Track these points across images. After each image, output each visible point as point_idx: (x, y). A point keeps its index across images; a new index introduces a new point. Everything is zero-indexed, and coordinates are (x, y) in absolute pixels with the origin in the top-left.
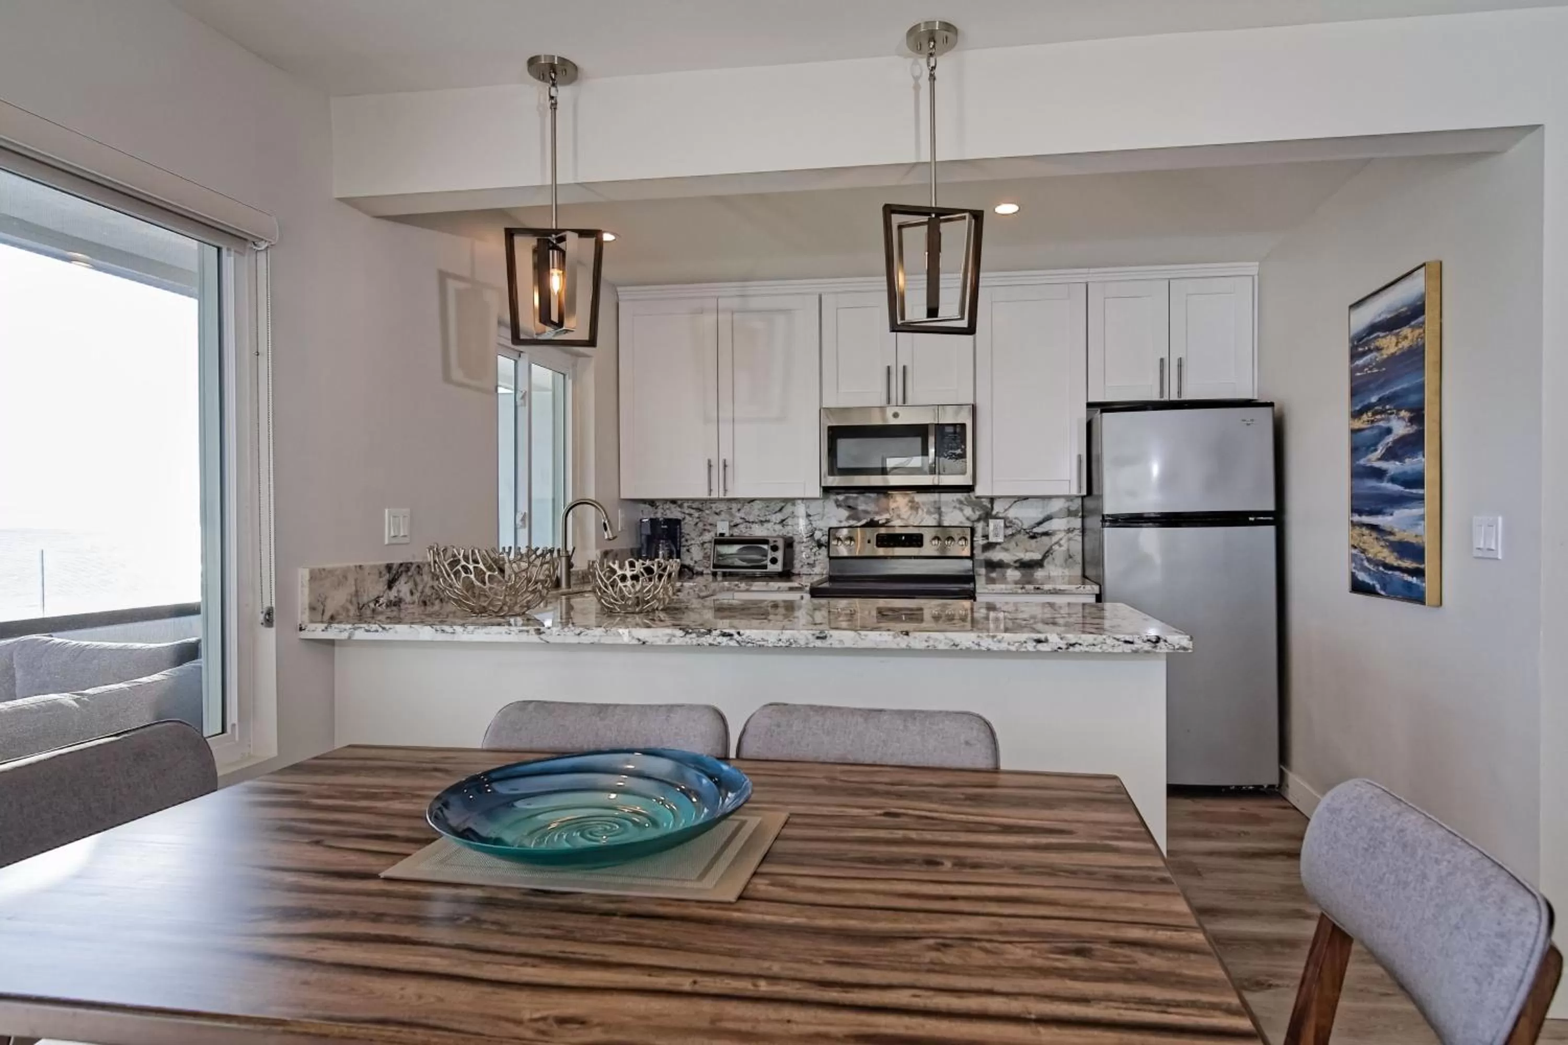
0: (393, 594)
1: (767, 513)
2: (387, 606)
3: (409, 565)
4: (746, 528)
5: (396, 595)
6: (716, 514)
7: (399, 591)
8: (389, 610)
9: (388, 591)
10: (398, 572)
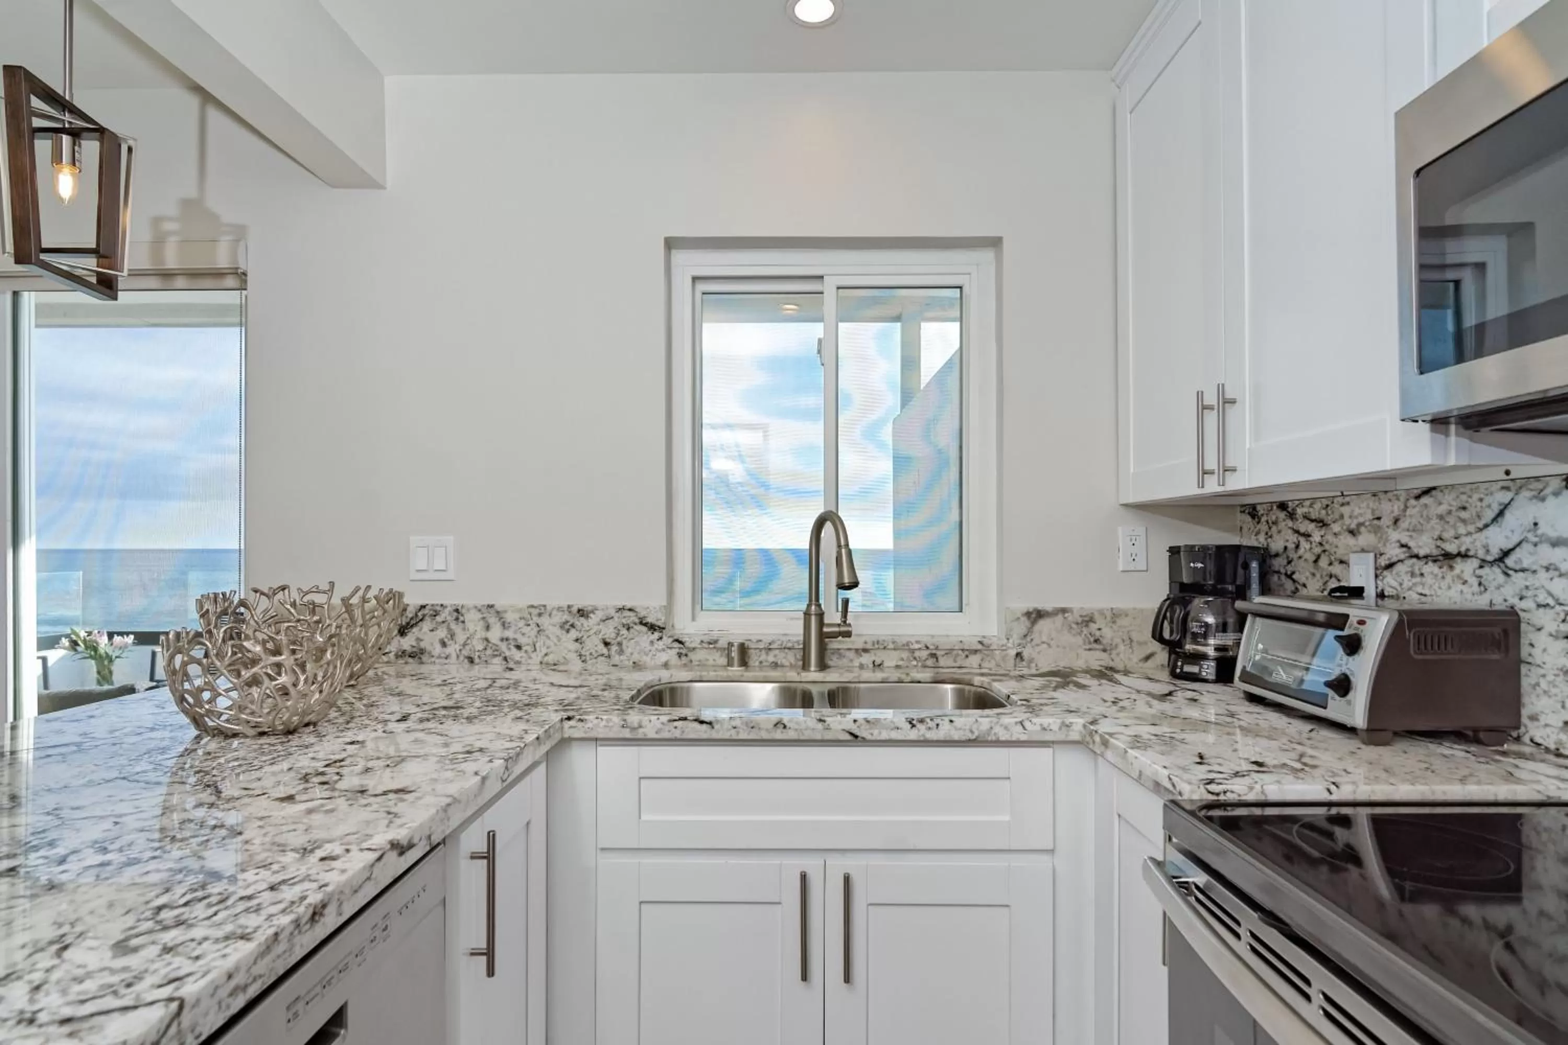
0: (407, 643)
1: (1462, 530)
2: (397, 656)
3: (438, 608)
4: (1413, 575)
5: (414, 644)
6: (1352, 532)
7: (419, 640)
8: (401, 661)
9: (398, 637)
10: (416, 615)
